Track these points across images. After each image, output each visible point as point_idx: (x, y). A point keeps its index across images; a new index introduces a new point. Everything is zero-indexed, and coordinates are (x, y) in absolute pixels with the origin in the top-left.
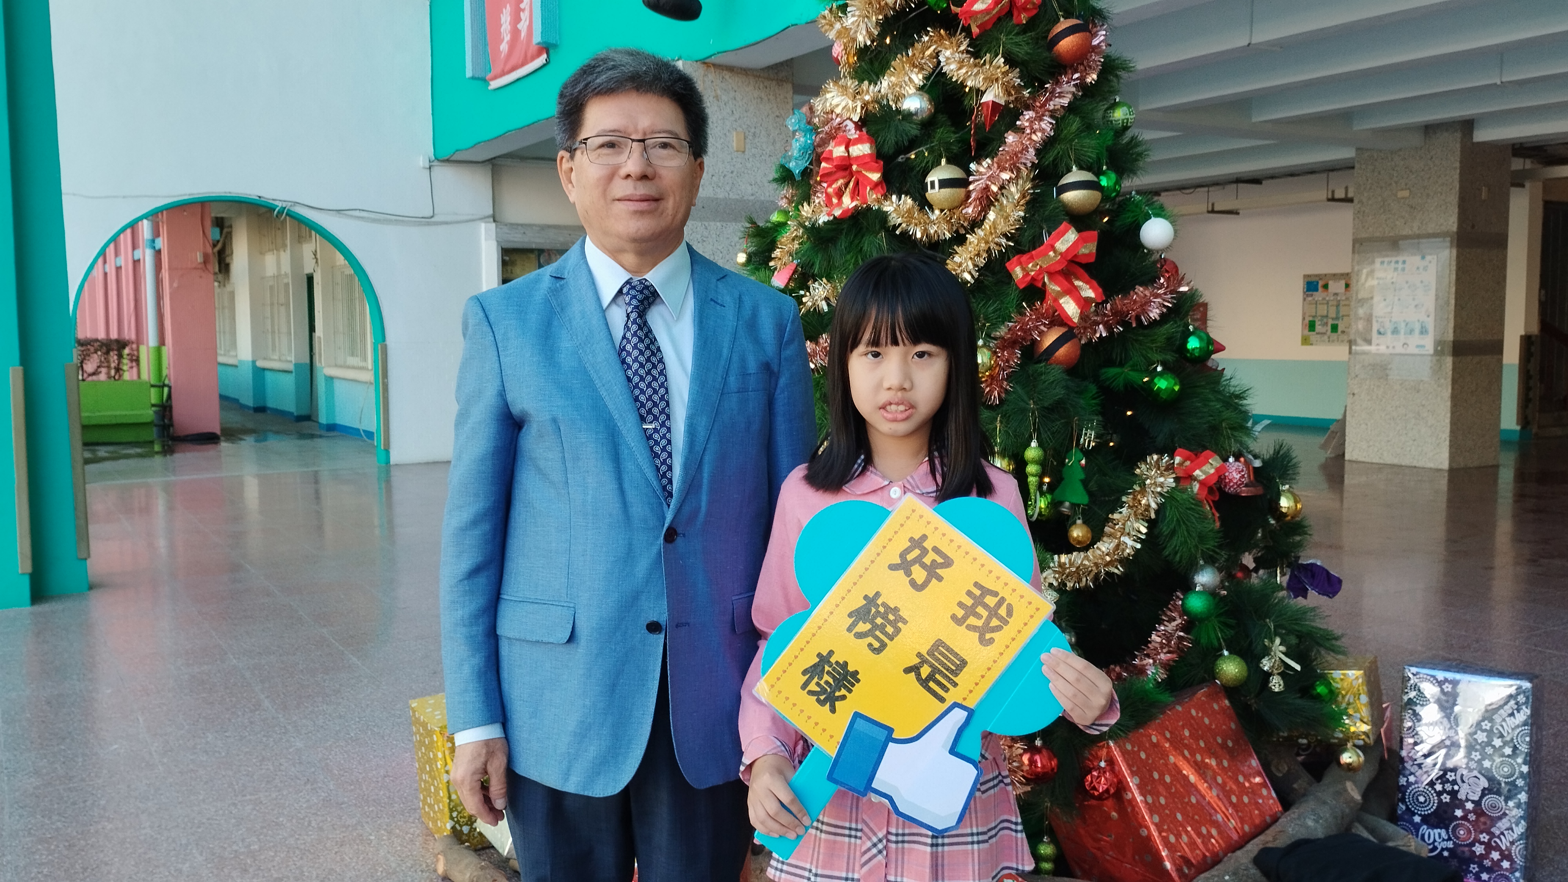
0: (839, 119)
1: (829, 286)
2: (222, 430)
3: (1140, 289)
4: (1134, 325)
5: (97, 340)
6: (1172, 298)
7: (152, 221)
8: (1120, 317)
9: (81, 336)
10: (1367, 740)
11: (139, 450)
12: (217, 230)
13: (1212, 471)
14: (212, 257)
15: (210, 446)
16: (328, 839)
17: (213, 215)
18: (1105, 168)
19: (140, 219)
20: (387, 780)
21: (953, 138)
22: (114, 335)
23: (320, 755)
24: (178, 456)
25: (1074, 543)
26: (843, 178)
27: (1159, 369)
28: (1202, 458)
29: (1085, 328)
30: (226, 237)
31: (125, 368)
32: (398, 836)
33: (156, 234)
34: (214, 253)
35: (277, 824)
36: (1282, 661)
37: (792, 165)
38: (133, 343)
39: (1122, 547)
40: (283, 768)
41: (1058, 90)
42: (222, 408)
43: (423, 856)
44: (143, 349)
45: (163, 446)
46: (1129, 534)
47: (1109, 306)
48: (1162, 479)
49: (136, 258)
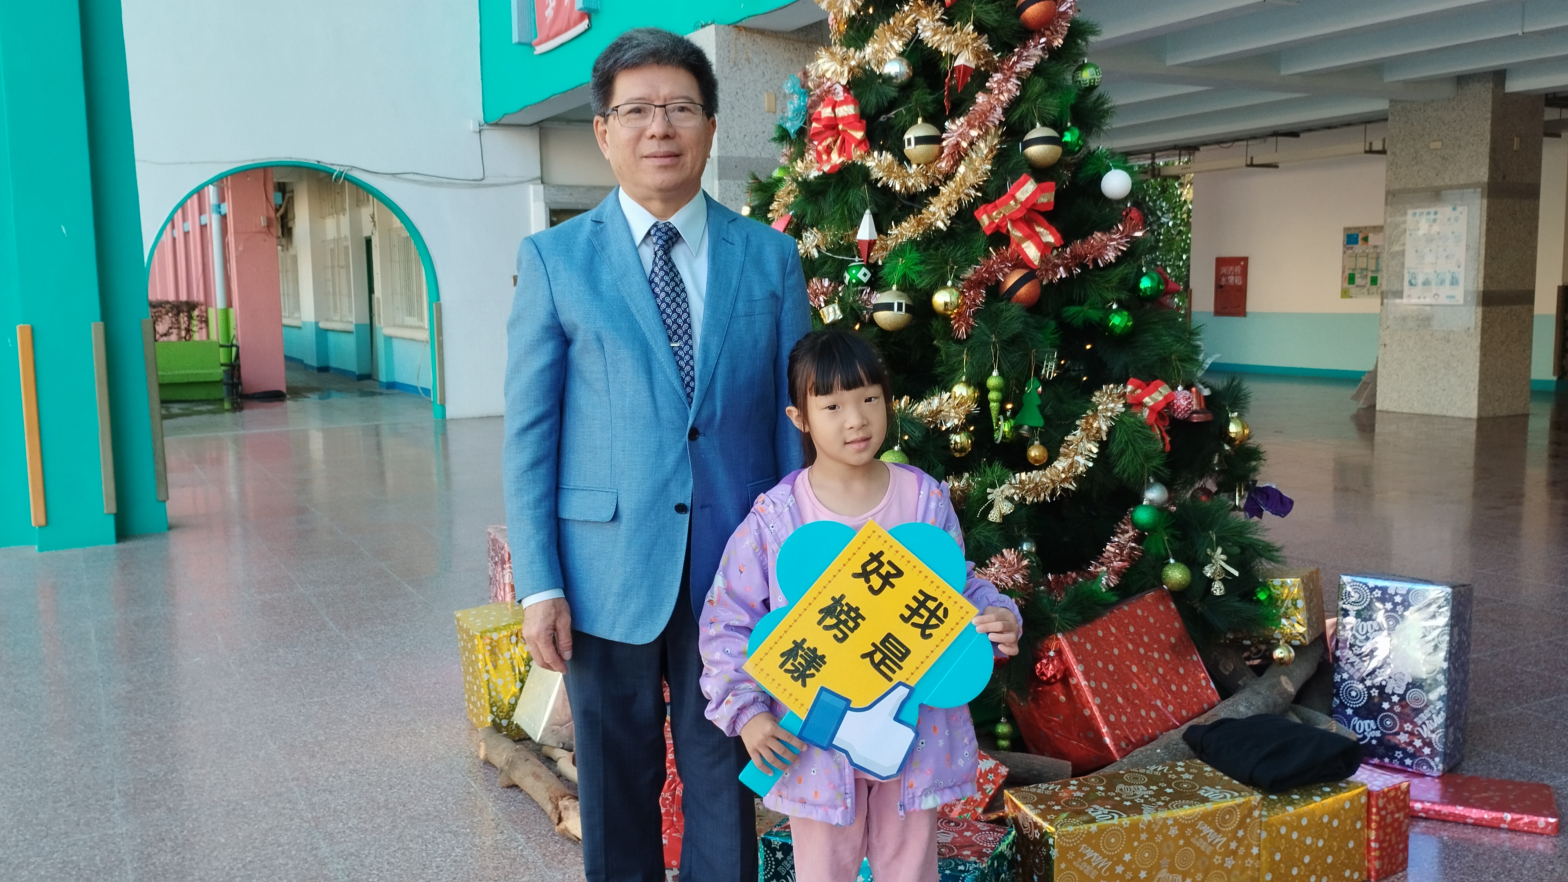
0: (829, 83)
1: (819, 236)
2: (288, 388)
3: (1098, 235)
4: (1091, 267)
5: (168, 302)
6: (1127, 242)
7: (217, 186)
8: (1078, 260)
9: (152, 297)
10: (1303, 640)
11: (210, 407)
12: (280, 195)
13: (1161, 398)
14: (275, 222)
15: (277, 403)
16: (385, 732)
17: (275, 180)
18: (1069, 124)
19: (206, 184)
20: (437, 686)
21: (930, 98)
22: (183, 297)
23: (379, 666)
24: (246, 412)
25: (1032, 462)
26: (832, 136)
27: (1115, 306)
28: (1151, 387)
29: (1047, 271)
30: (288, 202)
31: (195, 329)
32: (446, 730)
33: (222, 199)
34: (277, 218)
35: (341, 720)
36: (1224, 569)
37: (788, 125)
38: (202, 305)
39: (1075, 465)
40: (345, 676)
41: (1025, 54)
42: (287, 368)
43: (468, 746)
44: (211, 311)
45: (232, 404)
46: (1081, 454)
47: (1068, 250)
48: (1112, 405)
49: (203, 223)
